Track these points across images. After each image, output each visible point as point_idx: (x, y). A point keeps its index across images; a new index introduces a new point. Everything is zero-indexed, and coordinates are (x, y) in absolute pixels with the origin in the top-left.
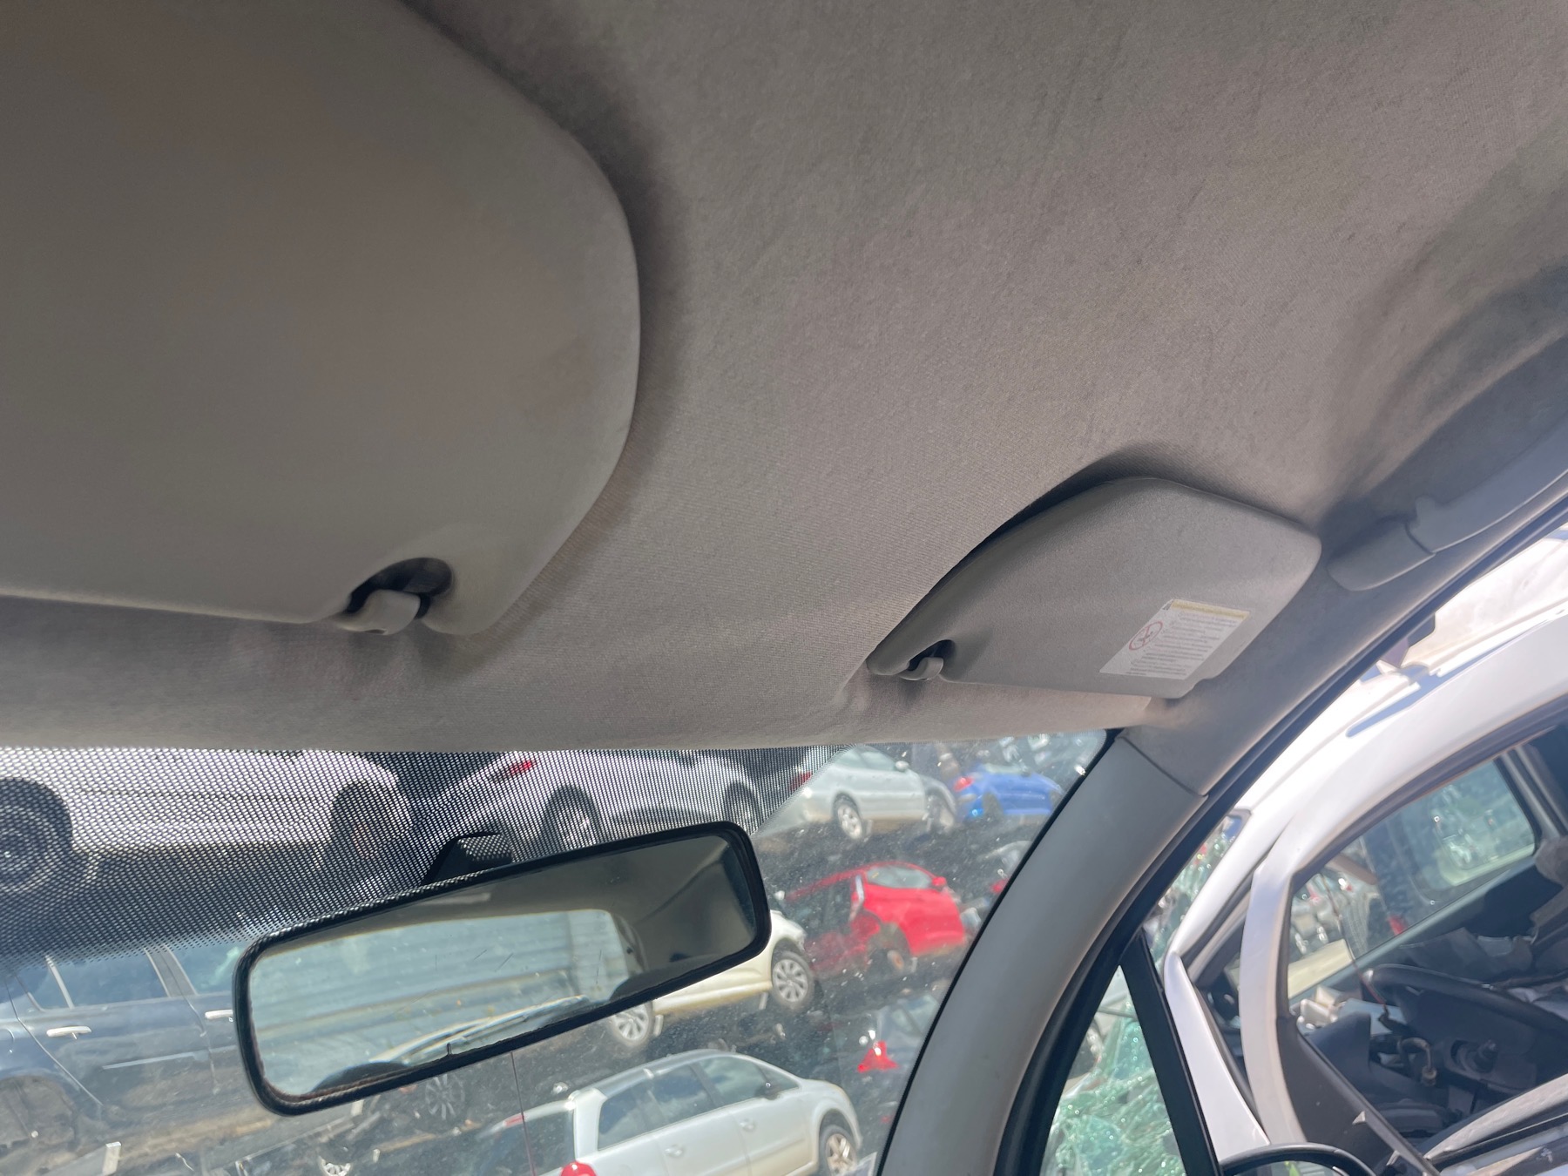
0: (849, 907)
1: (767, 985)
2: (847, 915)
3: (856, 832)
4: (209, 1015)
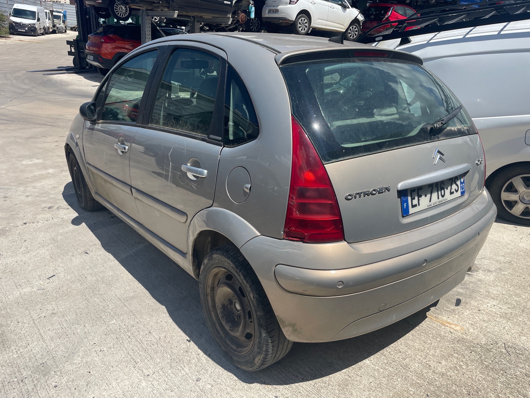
0: (385, 16)
1: (346, 31)
2: (383, 18)
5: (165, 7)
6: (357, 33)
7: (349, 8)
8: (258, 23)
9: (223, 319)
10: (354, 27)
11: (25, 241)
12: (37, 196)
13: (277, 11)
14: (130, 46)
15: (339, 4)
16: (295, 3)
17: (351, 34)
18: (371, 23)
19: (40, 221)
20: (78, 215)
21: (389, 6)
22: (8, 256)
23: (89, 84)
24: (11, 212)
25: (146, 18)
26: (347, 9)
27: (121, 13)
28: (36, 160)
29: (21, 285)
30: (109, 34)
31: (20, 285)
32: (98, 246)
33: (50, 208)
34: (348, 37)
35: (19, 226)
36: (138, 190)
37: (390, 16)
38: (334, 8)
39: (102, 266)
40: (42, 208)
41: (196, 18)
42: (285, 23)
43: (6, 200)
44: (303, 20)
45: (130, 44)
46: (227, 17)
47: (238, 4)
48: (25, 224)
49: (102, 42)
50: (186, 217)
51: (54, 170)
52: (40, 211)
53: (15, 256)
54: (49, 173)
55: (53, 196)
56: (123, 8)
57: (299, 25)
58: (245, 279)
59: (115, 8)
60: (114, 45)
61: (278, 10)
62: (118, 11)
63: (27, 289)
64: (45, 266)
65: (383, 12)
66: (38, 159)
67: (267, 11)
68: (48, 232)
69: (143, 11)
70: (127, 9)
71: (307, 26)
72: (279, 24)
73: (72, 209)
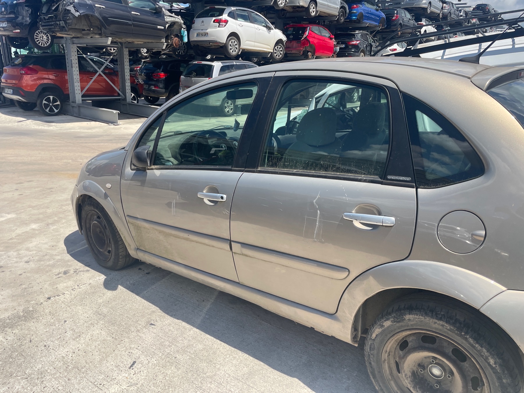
0: (303, 36)
1: (272, 51)
2: (301, 38)
3: (313, 14)
4: (132, 12)
5: (96, 34)
6: (282, 52)
7: (272, 29)
8: (184, 47)
9: (417, 389)
10: (279, 47)
11: (65, 321)
12: (39, 260)
13: (206, 34)
14: (54, 76)
15: (264, 26)
16: (224, 26)
17: (277, 54)
18: (291, 42)
19: (65, 292)
20: (105, 277)
21: (306, 26)
22: (58, 347)
23: (12, 120)
24: (21, 286)
25: (72, 46)
26: (271, 30)
27: (42, 43)
28: (7, 215)
29: (103, 384)
30: (30, 65)
31: (101, 384)
32: (159, 312)
33: (65, 273)
34: (274, 57)
35: (43, 303)
36: (244, 245)
37: (308, 35)
38: (259, 30)
39: (183, 338)
40: (56, 275)
41: (123, 44)
42: (215, 45)
43: (4, 270)
44: (233, 42)
45: (54, 74)
46: (161, 42)
47: (171, 29)
48: (49, 298)
49: (23, 73)
50: (348, 273)
51: (37, 225)
52: (56, 279)
53: (66, 344)
54: (33, 229)
55: (59, 257)
56: (45, 37)
57: (230, 47)
58: (477, 343)
59: (35, 37)
60: (35, 77)
61: (208, 33)
62: (39, 40)
63: (115, 389)
64: (114, 351)
65: (300, 32)
66: (8, 213)
67: (196, 35)
68: (86, 304)
69: (66, 39)
70: (48, 38)
71: (237, 47)
72: (209, 46)
73: (93, 271)
